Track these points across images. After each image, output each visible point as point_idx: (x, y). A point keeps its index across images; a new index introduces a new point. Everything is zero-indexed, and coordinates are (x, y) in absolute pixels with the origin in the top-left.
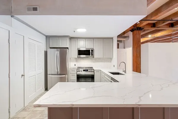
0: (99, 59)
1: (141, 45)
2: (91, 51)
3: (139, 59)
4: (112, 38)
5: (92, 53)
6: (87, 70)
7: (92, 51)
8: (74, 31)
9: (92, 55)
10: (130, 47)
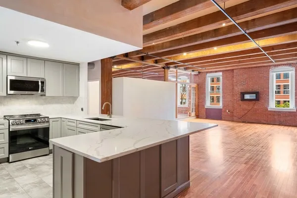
0: (53, 97)
1: (113, 79)
2: (40, 84)
3: (110, 99)
4: (78, 65)
5: (42, 87)
6: (35, 120)
7: (43, 83)
8: (18, 42)
9: (43, 90)
10: (97, 80)
